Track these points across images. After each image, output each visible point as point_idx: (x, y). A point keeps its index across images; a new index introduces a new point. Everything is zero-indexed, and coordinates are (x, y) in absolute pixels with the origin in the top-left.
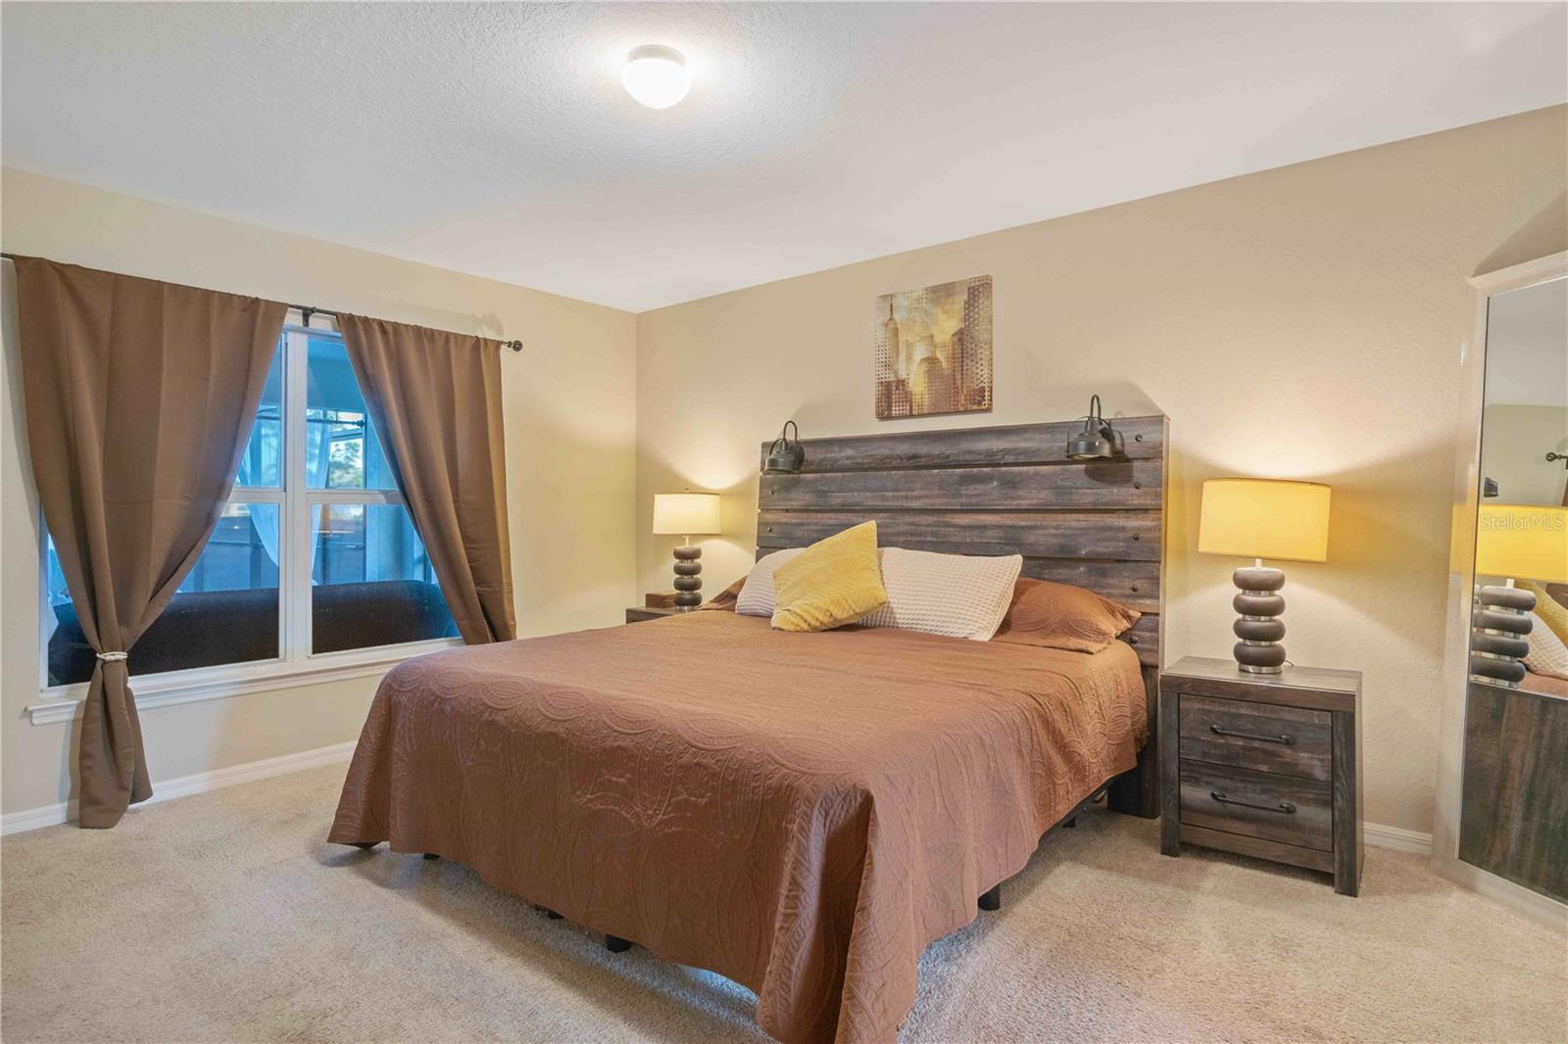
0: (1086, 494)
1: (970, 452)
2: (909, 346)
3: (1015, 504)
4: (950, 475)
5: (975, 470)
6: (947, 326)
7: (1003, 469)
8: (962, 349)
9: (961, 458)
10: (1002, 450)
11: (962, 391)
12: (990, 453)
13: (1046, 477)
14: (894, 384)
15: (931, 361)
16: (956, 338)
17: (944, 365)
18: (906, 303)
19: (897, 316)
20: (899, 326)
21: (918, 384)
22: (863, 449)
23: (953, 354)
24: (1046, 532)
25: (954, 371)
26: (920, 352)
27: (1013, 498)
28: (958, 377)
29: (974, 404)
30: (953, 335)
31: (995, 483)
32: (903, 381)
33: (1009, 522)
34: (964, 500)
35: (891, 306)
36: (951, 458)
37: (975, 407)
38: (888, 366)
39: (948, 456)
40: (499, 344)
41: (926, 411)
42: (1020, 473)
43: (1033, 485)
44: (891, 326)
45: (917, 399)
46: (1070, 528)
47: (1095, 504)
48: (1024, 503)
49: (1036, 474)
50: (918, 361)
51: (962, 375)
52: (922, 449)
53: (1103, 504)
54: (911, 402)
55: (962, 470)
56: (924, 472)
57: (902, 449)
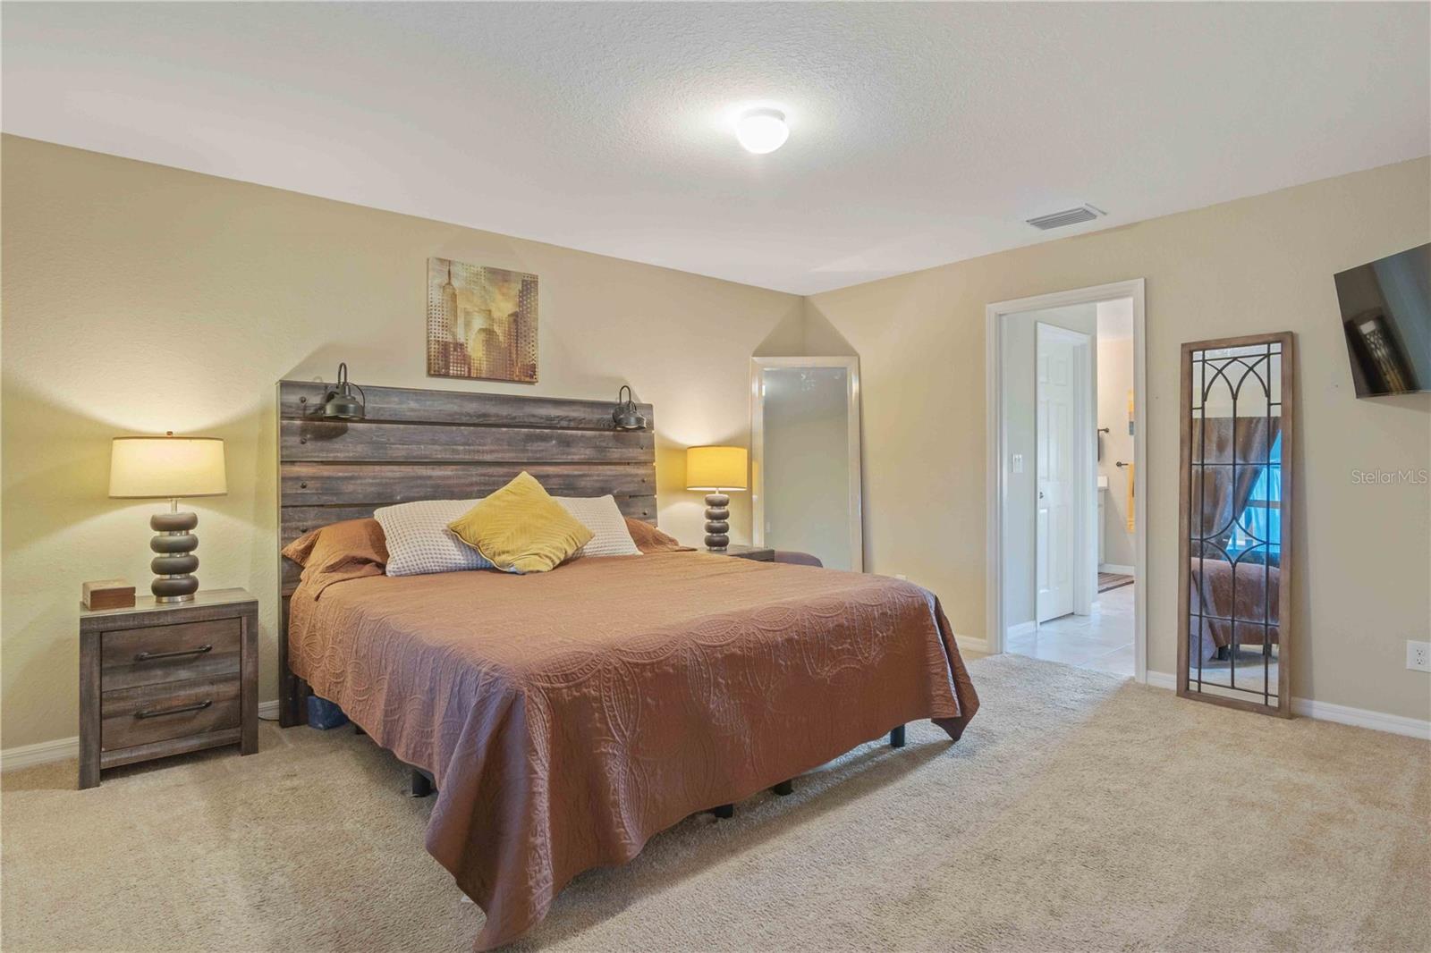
0: (614, 451)
1: (534, 416)
2: (467, 313)
3: (570, 458)
4: (518, 433)
5: (538, 431)
6: (504, 307)
7: (559, 431)
8: (517, 329)
9: (526, 420)
10: (558, 417)
11: (517, 364)
12: (549, 419)
13: (590, 438)
14: (452, 345)
15: (489, 333)
16: (512, 319)
17: (501, 339)
18: (465, 274)
19: (456, 283)
20: (457, 292)
21: (476, 350)
22: (428, 403)
23: (509, 331)
25: (510, 345)
26: (478, 323)
27: (568, 454)
28: (514, 351)
29: (527, 376)
30: (509, 315)
31: (554, 442)
32: (462, 345)
34: (530, 455)
35: (449, 272)
36: (517, 420)
37: (528, 379)
38: (446, 327)
39: (515, 418)
41: (484, 376)
42: (571, 436)
43: (581, 445)
44: (449, 290)
45: (475, 364)
46: (606, 476)
47: (619, 459)
48: (576, 458)
49: (582, 436)
50: (476, 331)
51: (517, 350)
52: (492, 409)
54: (469, 364)
55: (526, 430)
56: (494, 429)
57: (471, 407)
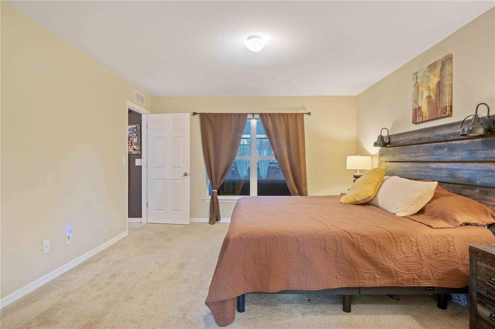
0: (481, 153)
1: (438, 136)
2: (422, 92)
3: (452, 159)
4: (431, 146)
5: (440, 143)
6: (435, 80)
7: (449, 142)
8: (439, 90)
9: (435, 138)
10: (449, 134)
11: (439, 109)
12: (445, 136)
13: (465, 145)
14: (417, 109)
15: (429, 97)
16: (437, 85)
17: (433, 98)
18: (421, 75)
19: (419, 81)
20: (419, 85)
21: (425, 109)
22: (405, 137)
23: (436, 93)
24: (464, 172)
25: (436, 100)
26: (426, 94)
27: (452, 156)
28: (438, 103)
29: (443, 114)
30: (436, 85)
31: (446, 149)
32: (420, 107)
33: (450, 167)
34: (435, 157)
35: (417, 77)
36: (432, 139)
37: (444, 115)
38: (416, 102)
39: (431, 138)
40: (303, 114)
41: (427, 119)
42: (455, 144)
43: (460, 150)
44: (417, 85)
45: (424, 115)
46: (474, 170)
47: (485, 158)
48: (456, 158)
49: (461, 144)
50: (425, 98)
51: (439, 101)
52: (423, 135)
53: (488, 158)
54: (423, 116)
55: (435, 144)
56: (423, 145)
57: (417, 136)
